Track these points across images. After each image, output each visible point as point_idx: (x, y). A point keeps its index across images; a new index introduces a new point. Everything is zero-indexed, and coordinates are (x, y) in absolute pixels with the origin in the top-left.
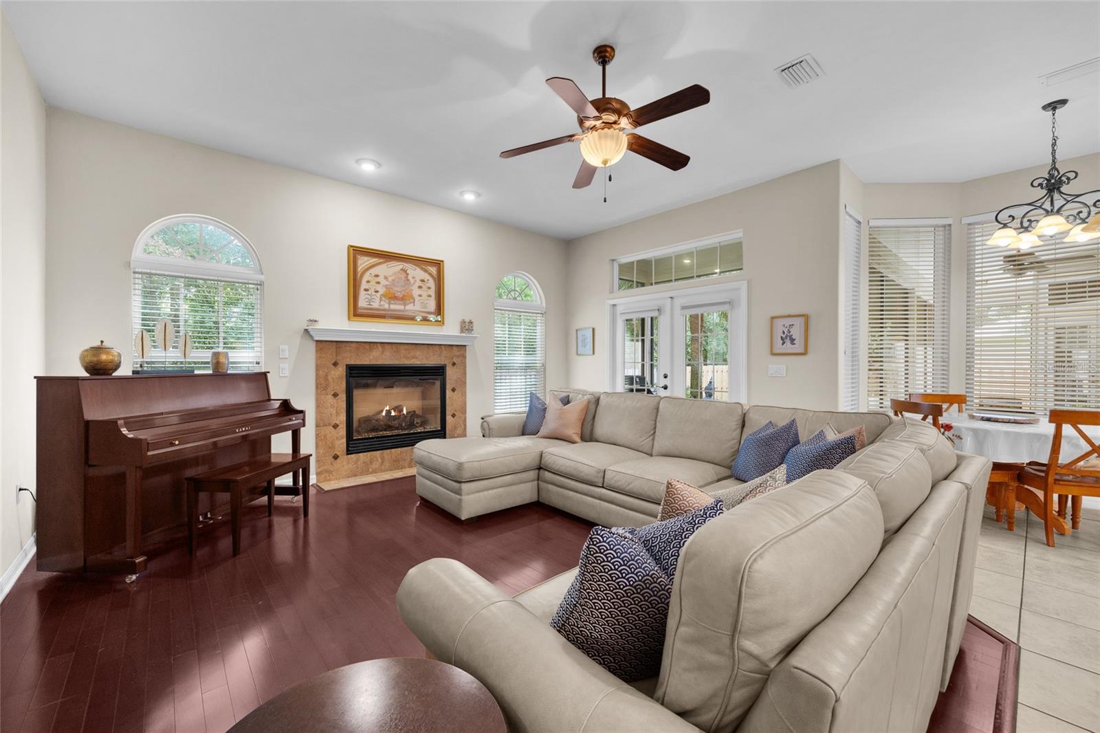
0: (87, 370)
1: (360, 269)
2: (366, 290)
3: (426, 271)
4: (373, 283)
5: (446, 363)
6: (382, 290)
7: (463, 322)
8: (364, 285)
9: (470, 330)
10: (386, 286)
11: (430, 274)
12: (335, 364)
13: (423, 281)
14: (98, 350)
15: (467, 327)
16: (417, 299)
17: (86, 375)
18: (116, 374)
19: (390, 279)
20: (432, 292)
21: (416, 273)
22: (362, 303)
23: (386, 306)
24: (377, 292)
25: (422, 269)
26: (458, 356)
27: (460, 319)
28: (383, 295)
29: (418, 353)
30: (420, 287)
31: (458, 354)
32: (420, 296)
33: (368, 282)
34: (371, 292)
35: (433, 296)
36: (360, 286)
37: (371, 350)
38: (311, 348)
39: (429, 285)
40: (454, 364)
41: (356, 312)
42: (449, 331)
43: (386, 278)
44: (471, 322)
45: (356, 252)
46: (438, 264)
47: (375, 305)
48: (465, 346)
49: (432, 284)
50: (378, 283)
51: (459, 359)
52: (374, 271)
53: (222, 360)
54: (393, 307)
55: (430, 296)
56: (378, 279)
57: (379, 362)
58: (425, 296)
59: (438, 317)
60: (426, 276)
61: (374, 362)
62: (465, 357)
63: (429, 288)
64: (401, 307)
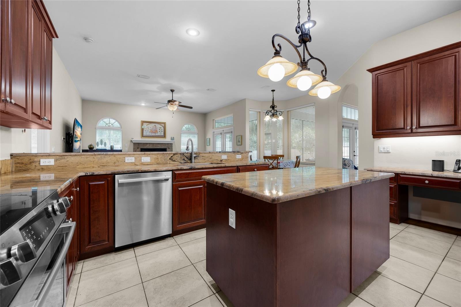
1: (144, 126)
2: (145, 131)
3: (161, 125)
5: (167, 148)
6: (149, 131)
7: (171, 138)
10: (150, 130)
12: (138, 148)
13: (160, 128)
14: (91, 145)
15: (172, 139)
16: (159, 132)
17: (89, 149)
18: (93, 149)
19: (152, 128)
20: (163, 130)
21: (158, 126)
22: (145, 134)
23: (151, 134)
24: (148, 131)
27: (171, 137)
28: (150, 132)
29: (159, 145)
30: (159, 129)
31: (170, 146)
32: (159, 131)
33: (146, 129)
34: (147, 131)
35: (163, 131)
37: (147, 145)
38: (132, 144)
40: (169, 148)
41: (143, 136)
42: (168, 140)
43: (150, 128)
44: (174, 138)
45: (143, 122)
46: (165, 123)
47: (148, 134)
48: (172, 144)
49: (163, 128)
51: (171, 147)
52: (147, 126)
53: (112, 147)
54: (152, 134)
55: (162, 131)
56: (148, 128)
57: (149, 148)
58: (161, 131)
59: (164, 136)
60: (161, 127)
61: (147, 148)
62: (172, 146)
63: (162, 129)
64: (154, 134)
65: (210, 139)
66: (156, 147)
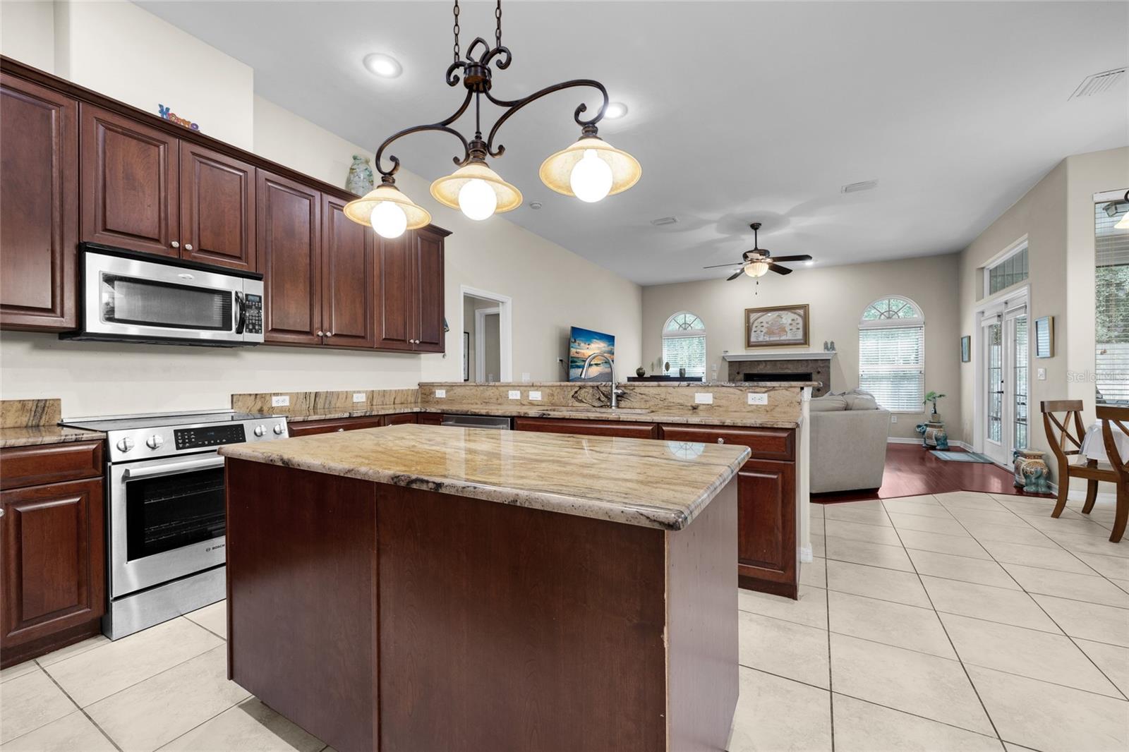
0: (638, 374)
1: (751, 321)
2: (755, 332)
3: (795, 313)
4: (759, 327)
5: (812, 371)
6: (764, 330)
7: (826, 344)
8: (754, 329)
9: (833, 348)
10: (767, 328)
11: (799, 315)
12: (738, 373)
13: (793, 320)
14: (640, 369)
16: (789, 332)
17: (637, 376)
19: (770, 322)
20: (801, 326)
21: (787, 318)
22: (753, 339)
23: (768, 339)
24: (762, 332)
25: (793, 313)
26: (823, 367)
27: (824, 342)
28: (765, 333)
29: (790, 366)
30: (791, 324)
31: (823, 365)
32: (791, 330)
33: (756, 327)
34: (758, 332)
35: (801, 330)
36: (751, 330)
37: (759, 365)
38: (727, 365)
39: (797, 322)
40: (819, 372)
41: (749, 344)
42: (815, 349)
43: (767, 323)
44: (832, 343)
45: (749, 312)
46: (805, 308)
47: (761, 339)
48: (829, 360)
49: (800, 321)
50: (762, 326)
51: (824, 369)
52: (759, 320)
53: (683, 372)
54: (772, 339)
55: (798, 329)
56: (762, 324)
57: (764, 372)
58: (794, 329)
59: (806, 341)
60: (795, 317)
61: (760, 372)
62: (829, 368)
63: (798, 324)
64: (778, 339)
65: (970, 337)
66: (782, 369)
